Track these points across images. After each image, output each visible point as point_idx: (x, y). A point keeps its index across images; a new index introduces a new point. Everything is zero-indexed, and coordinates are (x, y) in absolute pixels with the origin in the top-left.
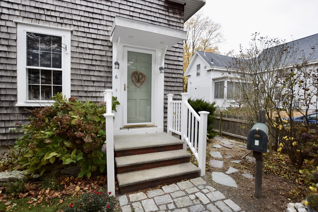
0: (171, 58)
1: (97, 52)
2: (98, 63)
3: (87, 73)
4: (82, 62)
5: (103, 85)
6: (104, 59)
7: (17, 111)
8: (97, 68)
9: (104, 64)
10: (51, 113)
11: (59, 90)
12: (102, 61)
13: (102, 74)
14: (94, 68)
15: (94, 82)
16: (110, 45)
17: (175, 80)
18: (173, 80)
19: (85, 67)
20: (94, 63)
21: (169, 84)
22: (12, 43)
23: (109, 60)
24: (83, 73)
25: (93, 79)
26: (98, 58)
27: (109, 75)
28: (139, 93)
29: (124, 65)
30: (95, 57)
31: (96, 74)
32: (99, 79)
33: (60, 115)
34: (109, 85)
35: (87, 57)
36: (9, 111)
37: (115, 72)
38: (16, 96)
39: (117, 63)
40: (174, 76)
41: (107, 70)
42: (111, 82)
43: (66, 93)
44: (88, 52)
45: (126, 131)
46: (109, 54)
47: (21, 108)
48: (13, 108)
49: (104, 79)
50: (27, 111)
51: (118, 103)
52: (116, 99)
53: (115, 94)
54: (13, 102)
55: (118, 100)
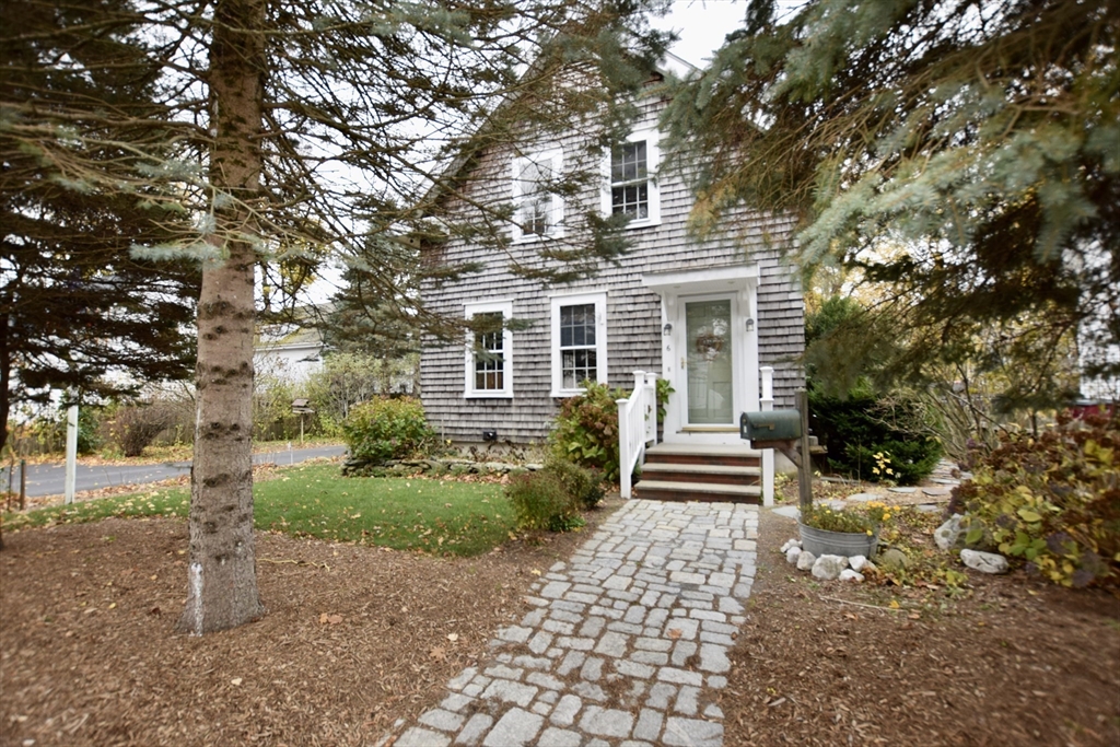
0: (771, 298)
1: (639, 315)
2: (641, 330)
3: (627, 347)
4: (621, 332)
5: (649, 362)
6: (650, 322)
8: (640, 338)
9: (649, 330)
10: (578, 402)
11: (593, 374)
12: (646, 326)
13: (647, 346)
14: (635, 339)
15: (636, 359)
16: (657, 299)
17: (784, 340)
18: (779, 341)
19: (624, 339)
20: (636, 331)
21: (769, 349)
23: (657, 323)
24: (621, 347)
25: (635, 355)
26: (642, 323)
27: (657, 346)
29: (680, 327)
30: (636, 323)
31: (639, 346)
32: (643, 354)
33: (585, 404)
34: (657, 362)
35: (626, 324)
37: (666, 340)
38: (550, 384)
39: (669, 327)
40: (780, 332)
41: (654, 338)
42: (660, 357)
43: (602, 376)
44: (627, 316)
45: (686, 435)
46: (656, 314)
47: (555, 399)
48: (547, 398)
49: (650, 354)
50: (560, 402)
51: (672, 390)
52: (667, 383)
53: (666, 376)
54: (548, 391)
55: (672, 385)
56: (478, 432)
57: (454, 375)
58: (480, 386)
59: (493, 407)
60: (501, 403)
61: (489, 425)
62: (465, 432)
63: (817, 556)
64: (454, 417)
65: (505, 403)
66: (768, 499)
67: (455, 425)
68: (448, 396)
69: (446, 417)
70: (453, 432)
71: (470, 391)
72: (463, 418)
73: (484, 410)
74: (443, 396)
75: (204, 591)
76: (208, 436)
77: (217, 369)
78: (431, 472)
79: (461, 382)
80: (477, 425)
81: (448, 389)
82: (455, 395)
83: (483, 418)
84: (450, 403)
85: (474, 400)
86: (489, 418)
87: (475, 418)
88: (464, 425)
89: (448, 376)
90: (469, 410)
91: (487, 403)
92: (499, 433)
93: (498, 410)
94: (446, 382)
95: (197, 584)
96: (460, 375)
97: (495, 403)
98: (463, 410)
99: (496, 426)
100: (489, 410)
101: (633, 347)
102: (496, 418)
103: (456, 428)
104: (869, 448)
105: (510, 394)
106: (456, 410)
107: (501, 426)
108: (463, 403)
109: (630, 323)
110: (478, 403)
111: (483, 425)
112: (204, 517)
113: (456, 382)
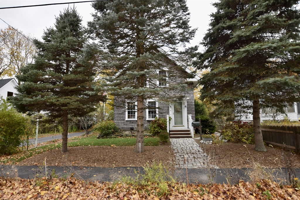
0: (189, 102)
2: (165, 107)
3: (162, 110)
5: (167, 113)
6: (167, 106)
7: (146, 121)
8: (165, 109)
9: (167, 107)
11: (156, 115)
13: (166, 110)
14: (164, 109)
17: (191, 110)
18: (190, 110)
20: (164, 107)
21: (189, 111)
25: (164, 112)
26: (165, 105)
27: (168, 110)
28: (179, 115)
29: (173, 107)
30: (164, 106)
31: (165, 110)
32: (166, 112)
33: (157, 121)
34: (168, 113)
35: (162, 106)
36: (145, 121)
37: (170, 109)
38: (146, 117)
39: (171, 107)
40: (191, 108)
41: (168, 109)
44: (162, 104)
45: (174, 127)
46: (168, 104)
47: (147, 120)
48: (145, 120)
49: (167, 112)
50: (149, 121)
51: (171, 119)
52: (171, 117)
53: (170, 116)
54: (146, 119)
55: (171, 118)
56: (129, 128)
57: (123, 115)
58: (129, 117)
59: (133, 122)
60: (134, 121)
61: (131, 126)
62: (125, 128)
63: (206, 142)
64: (122, 125)
65: (136, 121)
67: (123, 126)
68: (121, 120)
69: (121, 125)
70: (122, 128)
71: (127, 119)
72: (125, 125)
73: (130, 123)
74: (120, 120)
78: (123, 136)
79: (125, 117)
80: (129, 126)
81: (121, 118)
82: (123, 120)
83: (130, 125)
84: (122, 122)
85: (128, 121)
86: (132, 125)
87: (128, 125)
88: (125, 126)
89: (121, 115)
90: (127, 123)
91: (131, 121)
92: (134, 128)
93: (134, 123)
94: (121, 117)
95: (140, 146)
96: (124, 115)
97: (133, 121)
98: (125, 123)
99: (133, 126)
100: (132, 123)
101: (164, 110)
102: (133, 125)
103: (123, 127)
106: (123, 123)
107: (134, 126)
108: (125, 122)
109: (163, 106)
110: (129, 121)
111: (130, 126)
112: (141, 137)
113: (123, 117)
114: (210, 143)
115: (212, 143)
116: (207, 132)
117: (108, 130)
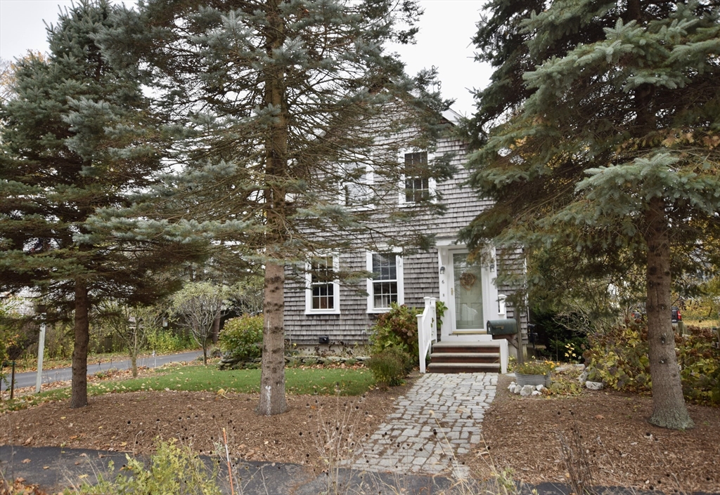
1: (424, 261)
2: (426, 270)
3: (416, 281)
4: (412, 271)
5: (431, 291)
6: (431, 266)
7: (367, 317)
8: (425, 276)
9: (431, 270)
10: (389, 317)
11: (395, 299)
12: (428, 268)
13: (430, 281)
14: (422, 276)
15: (423, 288)
16: (435, 251)
19: (415, 276)
20: (422, 271)
21: (503, 283)
22: (363, 265)
23: (435, 266)
24: (413, 281)
25: (422, 286)
26: (426, 266)
27: (436, 281)
28: (470, 294)
29: (450, 269)
30: (422, 266)
31: (424, 281)
32: (427, 286)
33: (394, 317)
34: (436, 290)
35: (416, 266)
36: (362, 317)
37: (441, 277)
38: (366, 305)
39: (443, 269)
41: (434, 275)
42: (438, 288)
43: (401, 300)
44: (417, 261)
45: (455, 336)
46: (435, 260)
47: (370, 315)
48: (364, 314)
49: (432, 286)
50: (373, 317)
51: (446, 308)
52: (443, 304)
53: (442, 299)
54: (365, 310)
55: (446, 305)
56: (315, 338)
57: (297, 299)
58: (315, 306)
59: (326, 320)
60: (331, 318)
61: (323, 333)
62: (305, 338)
63: (522, 386)
64: (296, 328)
65: (335, 318)
66: (504, 370)
67: (298, 333)
68: (293, 313)
69: (291, 328)
70: (296, 338)
71: (309, 310)
72: (304, 328)
73: (319, 323)
74: (289, 313)
75: (271, 397)
76: (274, 332)
77: (276, 305)
78: (290, 364)
79: (302, 303)
80: (314, 333)
81: (293, 308)
82: (298, 313)
83: (319, 328)
84: (294, 318)
85: (312, 316)
86: (324, 328)
87: (312, 328)
88: (304, 333)
89: (293, 299)
90: (309, 323)
91: (322, 318)
92: (330, 338)
93: (330, 323)
94: (291, 304)
95: (268, 395)
96: (301, 299)
97: (327, 318)
98: (304, 323)
99: (328, 333)
100: (323, 323)
101: (421, 281)
102: (328, 328)
103: (298, 335)
104: (563, 341)
105: (338, 312)
106: (299, 323)
107: (332, 333)
108: (304, 318)
109: (419, 266)
110: (315, 318)
111: (319, 333)
112: (272, 366)
113: (298, 304)
114: (535, 393)
115: (542, 391)
116: (567, 355)
117: (246, 343)
